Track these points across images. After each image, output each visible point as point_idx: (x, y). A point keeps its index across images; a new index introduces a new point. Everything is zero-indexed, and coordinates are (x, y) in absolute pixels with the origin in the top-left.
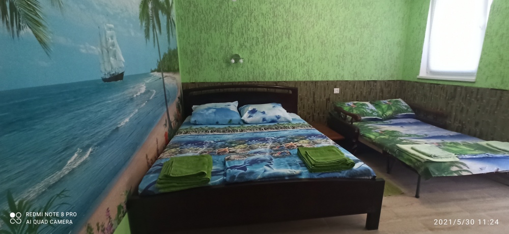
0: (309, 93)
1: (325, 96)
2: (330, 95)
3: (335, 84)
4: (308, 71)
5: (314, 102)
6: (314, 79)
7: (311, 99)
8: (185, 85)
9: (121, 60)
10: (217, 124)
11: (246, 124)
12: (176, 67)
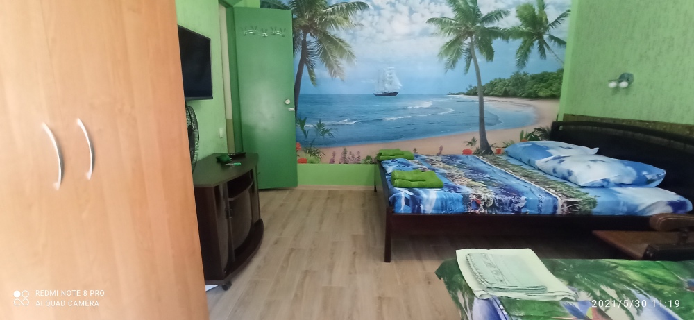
8: (566, 116)
9: (397, 86)
10: (520, 160)
11: (539, 169)
12: (541, 94)
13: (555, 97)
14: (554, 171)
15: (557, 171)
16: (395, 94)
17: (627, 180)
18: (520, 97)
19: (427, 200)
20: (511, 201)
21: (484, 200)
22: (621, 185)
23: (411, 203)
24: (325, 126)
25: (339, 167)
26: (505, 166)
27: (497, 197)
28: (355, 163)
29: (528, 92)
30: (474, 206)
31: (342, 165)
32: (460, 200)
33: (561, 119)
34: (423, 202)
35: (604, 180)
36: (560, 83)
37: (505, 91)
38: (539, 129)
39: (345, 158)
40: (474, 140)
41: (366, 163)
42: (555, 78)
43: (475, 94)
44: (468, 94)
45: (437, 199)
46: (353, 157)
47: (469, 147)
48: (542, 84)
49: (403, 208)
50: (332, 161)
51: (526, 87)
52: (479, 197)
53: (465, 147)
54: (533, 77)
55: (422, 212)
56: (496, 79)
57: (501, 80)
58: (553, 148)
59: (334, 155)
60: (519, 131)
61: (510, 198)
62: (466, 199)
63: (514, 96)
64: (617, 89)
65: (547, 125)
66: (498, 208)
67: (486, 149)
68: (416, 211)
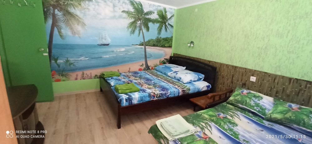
0: (229, 74)
1: (242, 81)
2: (246, 81)
3: (253, 73)
4: (231, 57)
5: (232, 82)
6: (235, 65)
7: (230, 80)
8: (174, 54)
9: (108, 41)
10: (162, 73)
11: (169, 76)
12: (166, 45)
13: (170, 47)
14: (175, 77)
15: (176, 77)
16: (108, 45)
17: (196, 80)
18: (159, 46)
19: (135, 98)
20: (165, 93)
21: (156, 95)
22: (194, 81)
23: (128, 101)
24: (70, 61)
25: (80, 82)
26: (157, 76)
27: (161, 92)
28: (89, 79)
29: (162, 45)
30: (153, 97)
31: (82, 80)
32: (148, 96)
33: (172, 55)
34: (133, 99)
35: (191, 80)
36: (172, 42)
37: (154, 44)
38: (166, 59)
39: (83, 77)
40: (143, 64)
41: (95, 78)
42: (171, 40)
43: (143, 45)
44: (140, 45)
45: (139, 97)
46: (88, 76)
47: (141, 67)
48: (166, 42)
49: (125, 104)
50: (76, 79)
51: (161, 43)
52: (154, 93)
53: (139, 67)
54: (163, 39)
55: (133, 104)
56: (150, 39)
57: (152, 40)
58: (172, 68)
59: (77, 75)
60: (159, 60)
61: (165, 92)
62: (150, 95)
63: (157, 46)
64: (190, 46)
65: (168, 57)
66: (161, 97)
67: (148, 68)
68: (130, 104)
